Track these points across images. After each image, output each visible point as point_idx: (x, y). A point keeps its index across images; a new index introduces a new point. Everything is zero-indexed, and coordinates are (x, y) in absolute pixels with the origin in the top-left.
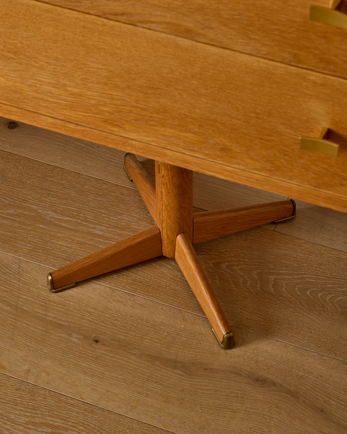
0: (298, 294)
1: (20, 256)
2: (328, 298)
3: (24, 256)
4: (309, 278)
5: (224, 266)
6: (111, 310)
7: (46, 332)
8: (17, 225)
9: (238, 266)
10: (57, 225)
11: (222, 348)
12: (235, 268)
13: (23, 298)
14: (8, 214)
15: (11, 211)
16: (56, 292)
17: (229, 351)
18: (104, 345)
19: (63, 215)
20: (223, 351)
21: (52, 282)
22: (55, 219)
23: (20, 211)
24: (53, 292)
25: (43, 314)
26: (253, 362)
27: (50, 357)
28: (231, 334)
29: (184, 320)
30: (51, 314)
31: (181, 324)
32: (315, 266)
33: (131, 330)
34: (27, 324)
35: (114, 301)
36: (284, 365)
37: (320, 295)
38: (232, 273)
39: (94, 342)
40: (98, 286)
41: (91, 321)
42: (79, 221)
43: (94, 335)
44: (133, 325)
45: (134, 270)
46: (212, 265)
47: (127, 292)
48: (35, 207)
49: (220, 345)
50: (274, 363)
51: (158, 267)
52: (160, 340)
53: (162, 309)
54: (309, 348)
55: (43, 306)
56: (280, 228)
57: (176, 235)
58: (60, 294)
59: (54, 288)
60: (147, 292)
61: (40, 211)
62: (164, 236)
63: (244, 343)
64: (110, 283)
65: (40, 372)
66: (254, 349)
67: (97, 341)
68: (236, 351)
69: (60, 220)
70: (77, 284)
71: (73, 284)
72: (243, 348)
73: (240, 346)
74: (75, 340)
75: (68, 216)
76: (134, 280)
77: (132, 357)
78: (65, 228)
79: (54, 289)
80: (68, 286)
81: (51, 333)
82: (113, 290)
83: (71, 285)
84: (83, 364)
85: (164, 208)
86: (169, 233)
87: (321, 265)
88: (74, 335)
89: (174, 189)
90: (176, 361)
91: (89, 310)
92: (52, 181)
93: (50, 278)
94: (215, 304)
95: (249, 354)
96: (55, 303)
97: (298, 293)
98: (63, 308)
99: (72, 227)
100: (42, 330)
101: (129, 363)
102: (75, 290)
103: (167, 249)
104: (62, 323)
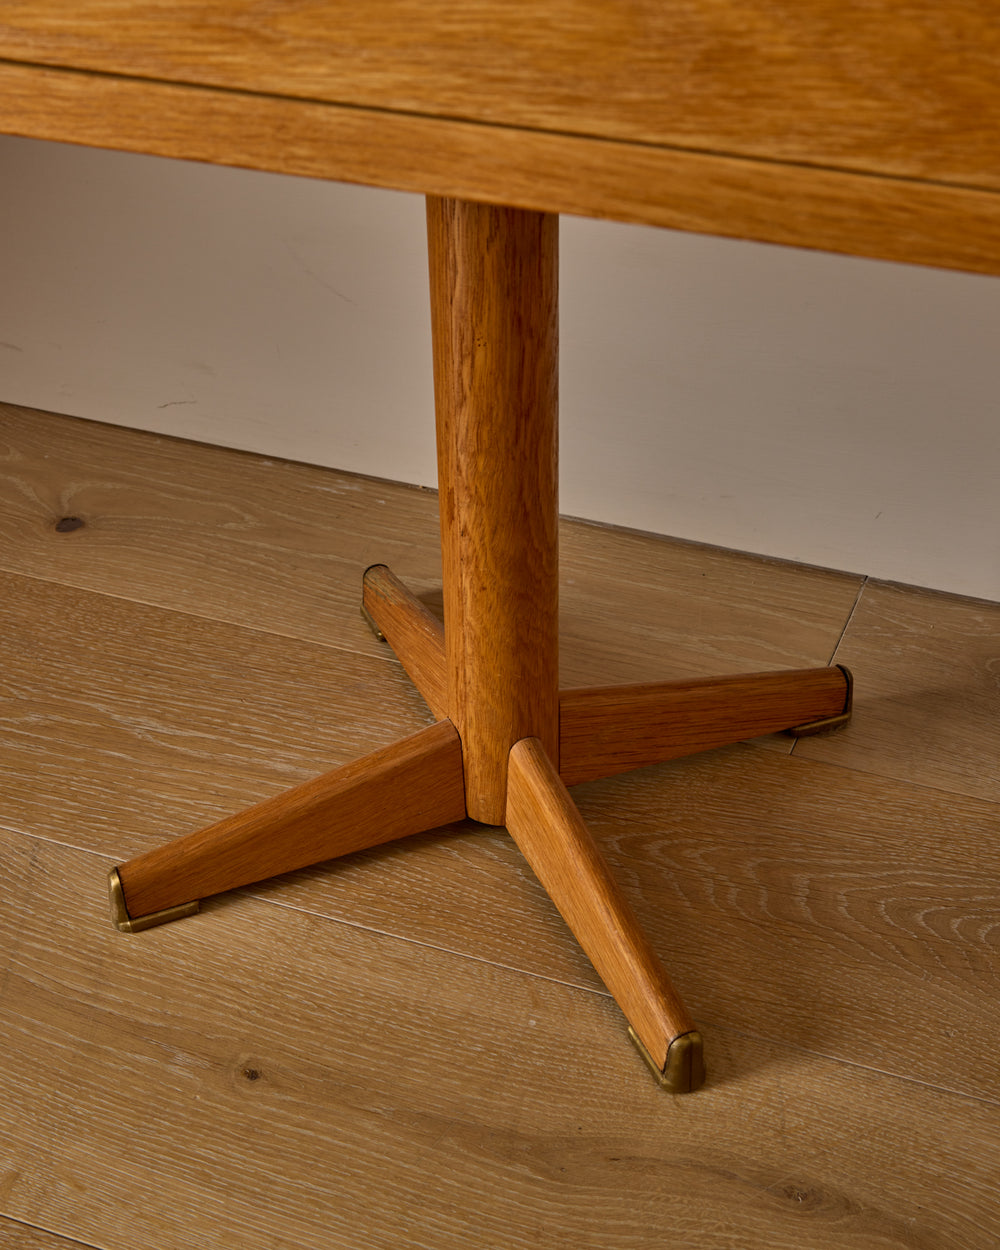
0: (888, 924)
1: (40, 831)
2: (982, 934)
3: (53, 833)
4: (915, 877)
5: (653, 849)
6: (305, 979)
7: (90, 1049)
8: (44, 751)
9: (695, 847)
10: (163, 751)
11: (665, 1088)
12: (687, 853)
13: (31, 950)
14: (25, 726)
15: (33, 718)
16: (136, 929)
17: (688, 1100)
18: (276, 1085)
19: (181, 725)
20: (667, 1099)
21: (123, 895)
22: (156, 735)
23: (57, 718)
24: (127, 930)
25: (88, 995)
26: (771, 1133)
27: (93, 1130)
28: (695, 1038)
29: (536, 1005)
30: (112, 996)
31: (529, 1017)
32: (927, 843)
33: (365, 1039)
34: (31, 1026)
35: (316, 950)
36: (872, 1140)
37: (955, 923)
38: (678, 867)
39: (245, 1079)
40: (268, 911)
41: (240, 1014)
42: (227, 740)
43: (244, 1057)
44: (372, 1023)
45: (382, 864)
46: (617, 847)
47: (357, 924)
48: (101, 708)
49: (656, 1080)
50: (840, 1135)
51: (455, 854)
52: (461, 1068)
53: (466, 972)
54: (949, 1085)
55: (90, 970)
56: (811, 748)
57: (507, 743)
58: (149, 934)
59: (128, 913)
60: (421, 924)
61: (116, 717)
62: (472, 750)
63: (734, 1071)
64: (307, 902)
65: (52, 1182)
66: (767, 1092)
67: (253, 1075)
68: (708, 1099)
69: (172, 738)
70: (205, 904)
71: (192, 904)
72: (732, 1089)
73: (721, 1081)
74: (184, 1074)
75: (195, 728)
76: (380, 892)
77: (368, 1124)
78: (184, 756)
79: (130, 919)
80: (174, 910)
81: (107, 1053)
82: (315, 921)
83: (183, 907)
84: (201, 1152)
85: (469, 650)
86: (486, 736)
87: (943, 841)
88: (181, 1057)
89: (498, 576)
90: (512, 1135)
91: (236, 978)
92: (158, 645)
93: (115, 881)
94: (636, 944)
95: (753, 1106)
96: (130, 960)
97: (887, 919)
98: (154, 977)
99: (205, 755)
100: (78, 1045)
101: (354, 1142)
102: (196, 922)
103: (480, 796)
104: (146, 1020)
